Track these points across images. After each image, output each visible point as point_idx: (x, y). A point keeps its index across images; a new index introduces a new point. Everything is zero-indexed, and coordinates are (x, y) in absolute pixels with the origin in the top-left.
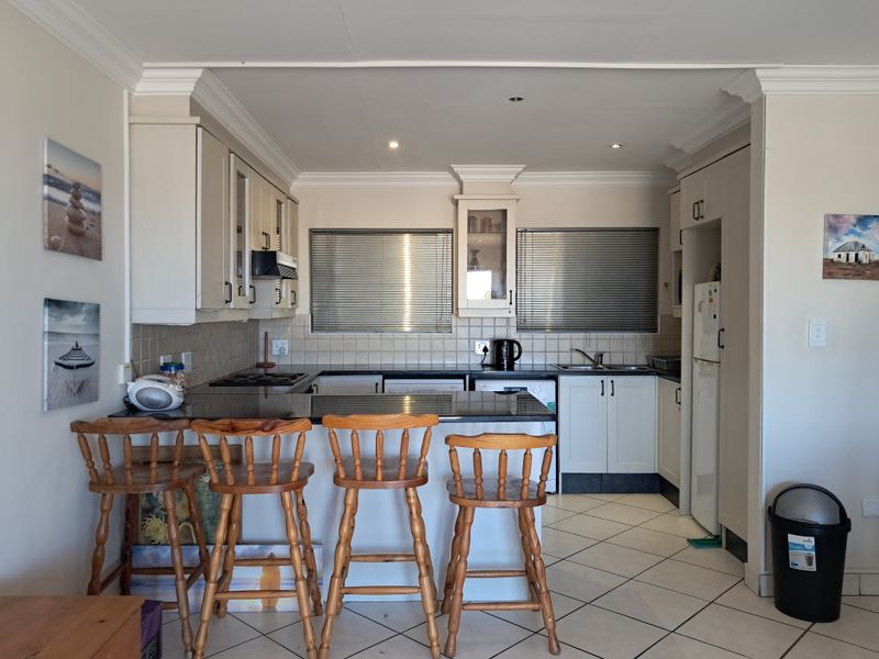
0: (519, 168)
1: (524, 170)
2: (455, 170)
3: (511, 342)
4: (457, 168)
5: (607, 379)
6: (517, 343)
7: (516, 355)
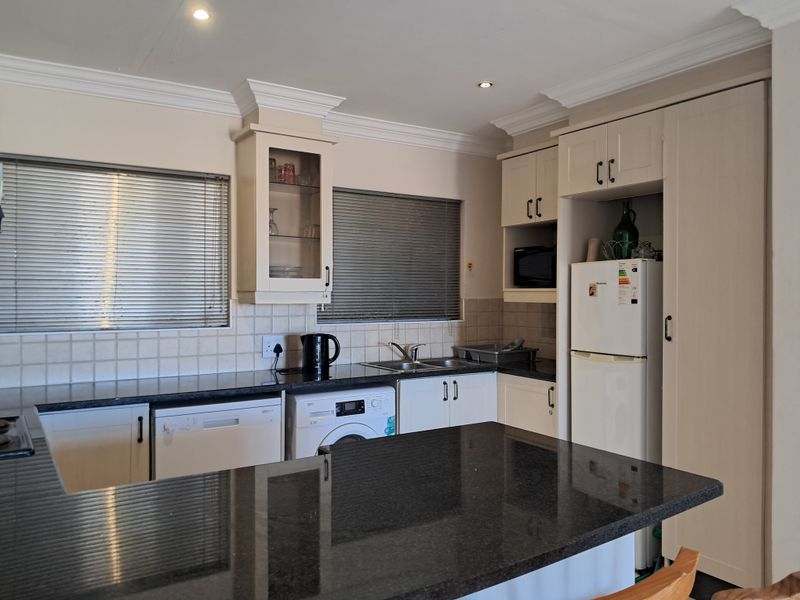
0: (337, 101)
1: (341, 108)
2: (252, 87)
3: (326, 338)
4: (255, 85)
5: (449, 379)
6: (333, 338)
7: (331, 354)
